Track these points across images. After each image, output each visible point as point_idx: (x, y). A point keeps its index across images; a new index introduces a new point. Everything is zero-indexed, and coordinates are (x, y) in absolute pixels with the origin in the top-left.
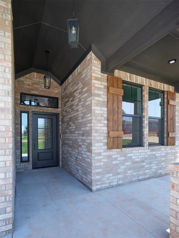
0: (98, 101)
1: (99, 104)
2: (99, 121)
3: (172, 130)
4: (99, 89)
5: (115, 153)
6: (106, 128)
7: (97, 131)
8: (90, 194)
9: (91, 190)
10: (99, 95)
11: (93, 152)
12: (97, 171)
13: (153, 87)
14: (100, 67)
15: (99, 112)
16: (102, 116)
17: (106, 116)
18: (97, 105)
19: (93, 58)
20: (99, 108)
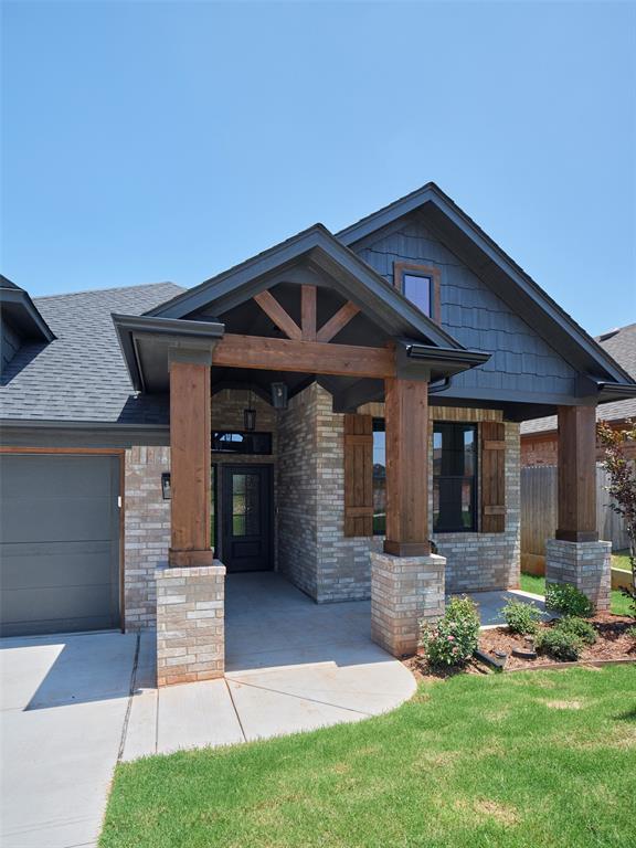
0: (328, 459)
1: (329, 463)
2: (330, 491)
3: (494, 501)
4: (329, 439)
5: (359, 544)
6: (342, 503)
7: (325, 508)
8: (314, 606)
9: (315, 602)
10: (329, 450)
11: (319, 540)
12: (325, 571)
13: (444, 418)
14: (331, 403)
15: (329, 477)
16: (334, 483)
17: (341, 481)
18: (326, 465)
19: (319, 392)
20: (330, 471)
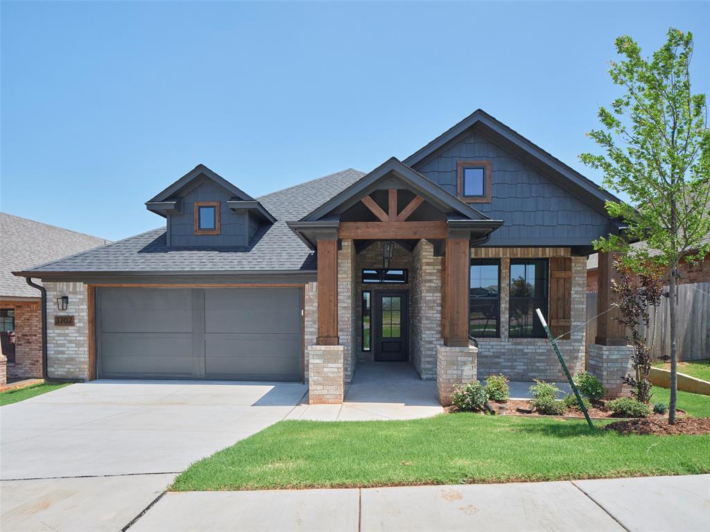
0: (430, 287)
1: (430, 290)
2: (431, 308)
4: (431, 274)
6: (439, 315)
7: (428, 318)
8: (419, 381)
9: (421, 379)
10: (430, 281)
11: (423, 339)
12: (427, 359)
13: (519, 256)
14: (432, 250)
15: (431, 298)
16: (434, 302)
17: (439, 301)
18: (428, 291)
19: (424, 243)
20: (431, 294)
